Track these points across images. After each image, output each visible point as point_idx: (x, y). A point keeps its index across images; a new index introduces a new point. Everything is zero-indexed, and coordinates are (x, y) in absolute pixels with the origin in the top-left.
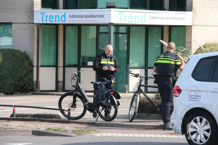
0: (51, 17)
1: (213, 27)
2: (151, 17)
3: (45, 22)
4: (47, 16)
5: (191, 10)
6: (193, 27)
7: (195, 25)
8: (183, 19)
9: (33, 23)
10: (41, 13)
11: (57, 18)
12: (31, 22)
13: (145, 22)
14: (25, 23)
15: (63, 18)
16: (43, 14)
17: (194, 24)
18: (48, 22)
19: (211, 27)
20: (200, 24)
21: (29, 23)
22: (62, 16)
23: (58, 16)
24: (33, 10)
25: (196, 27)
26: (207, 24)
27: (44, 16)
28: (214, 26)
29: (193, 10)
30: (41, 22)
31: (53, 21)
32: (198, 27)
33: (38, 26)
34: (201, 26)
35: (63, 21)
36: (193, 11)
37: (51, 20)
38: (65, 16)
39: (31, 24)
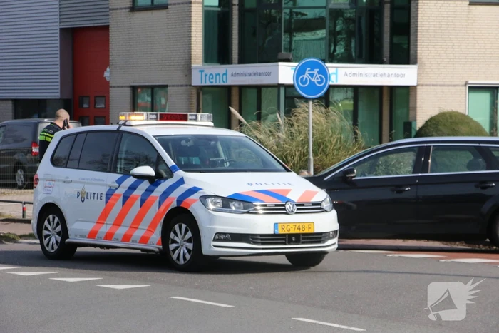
0: (211, 76)
1: (453, 88)
2: (346, 74)
3: (203, 84)
4: (206, 75)
5: (415, 63)
6: (418, 87)
7: (422, 85)
8: (402, 76)
9: (190, 85)
10: (200, 71)
11: (218, 77)
12: (188, 83)
13: (337, 81)
14: (182, 86)
15: (225, 76)
16: (202, 71)
17: (420, 83)
18: (208, 84)
19: (450, 88)
20: (432, 83)
21: (187, 86)
22: (224, 74)
23: (219, 74)
24: (191, 67)
25: (424, 87)
26: (442, 83)
27: (204, 74)
28: (455, 86)
29: (418, 62)
30: (200, 84)
31: (212, 82)
32: (428, 87)
33: (197, 90)
34: (433, 85)
35: (224, 82)
36: (418, 65)
37: (211, 80)
38: (226, 74)
39: (188, 87)
